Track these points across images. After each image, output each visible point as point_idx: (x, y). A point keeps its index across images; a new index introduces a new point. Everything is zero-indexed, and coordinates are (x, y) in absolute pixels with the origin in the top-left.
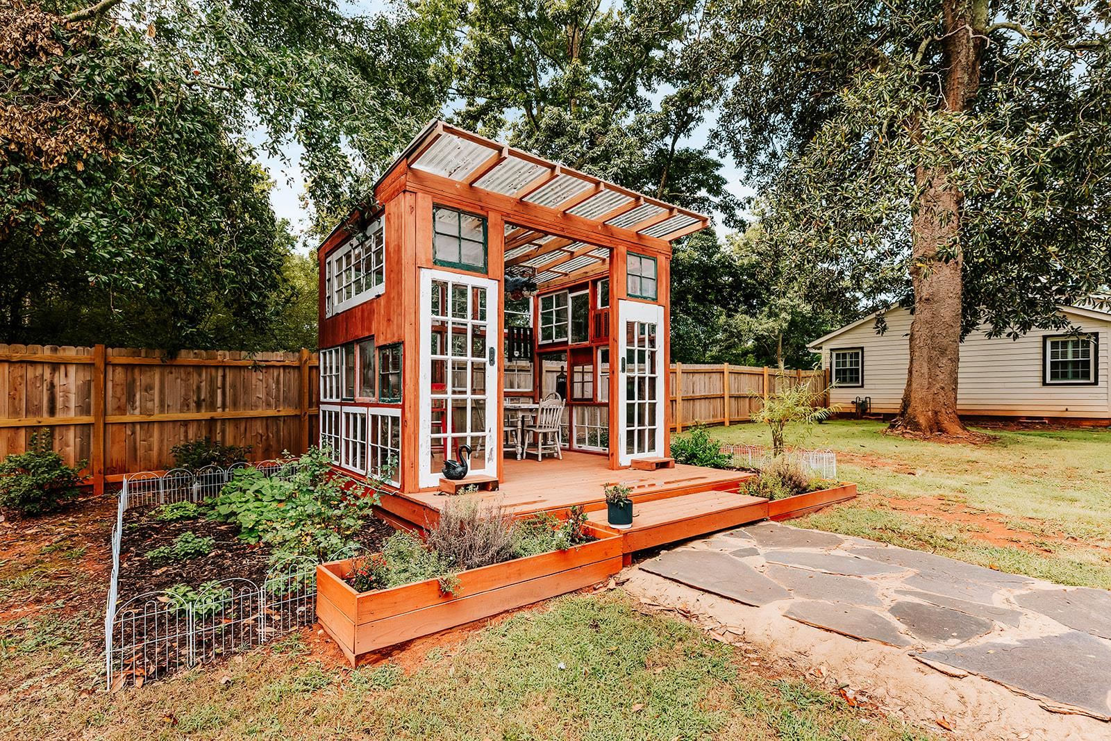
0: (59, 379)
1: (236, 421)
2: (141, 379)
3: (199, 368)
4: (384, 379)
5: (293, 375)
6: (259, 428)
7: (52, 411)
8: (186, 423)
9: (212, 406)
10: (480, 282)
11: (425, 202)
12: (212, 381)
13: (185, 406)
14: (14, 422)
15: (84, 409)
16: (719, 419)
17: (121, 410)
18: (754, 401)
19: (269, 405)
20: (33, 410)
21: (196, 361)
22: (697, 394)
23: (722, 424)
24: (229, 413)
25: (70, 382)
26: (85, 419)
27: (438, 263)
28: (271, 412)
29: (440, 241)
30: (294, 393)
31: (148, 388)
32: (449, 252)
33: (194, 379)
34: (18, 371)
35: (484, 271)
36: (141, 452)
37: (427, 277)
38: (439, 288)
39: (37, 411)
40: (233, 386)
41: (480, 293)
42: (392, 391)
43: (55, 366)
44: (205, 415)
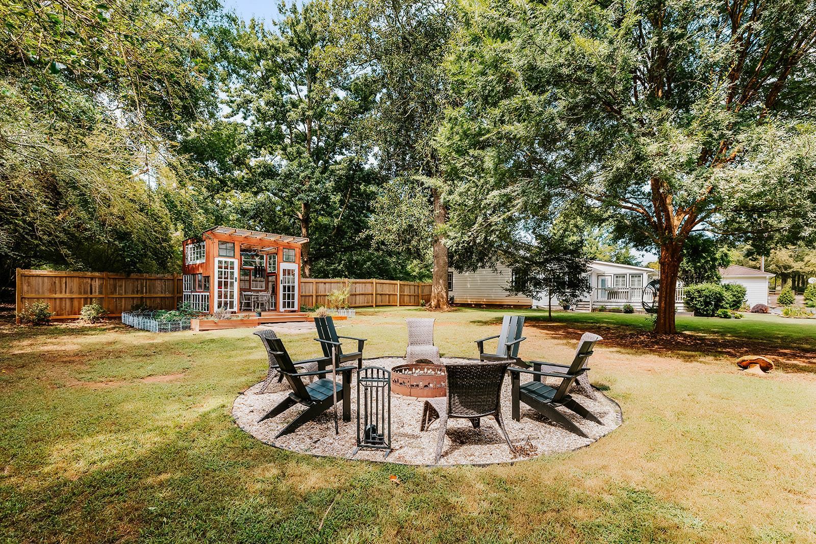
0: (93, 283)
1: (150, 298)
2: (118, 283)
3: (137, 279)
4: (205, 285)
5: (171, 282)
6: (158, 301)
7: (91, 293)
8: (133, 298)
9: (142, 293)
10: (232, 260)
11: (216, 241)
12: (142, 284)
13: (133, 292)
14: (80, 296)
15: (100, 293)
16: (370, 304)
17: (112, 293)
18: (391, 296)
19: (162, 293)
20: (85, 293)
21: (137, 277)
22: (358, 292)
23: (372, 306)
24: (148, 295)
25: (96, 284)
26: (101, 296)
27: (220, 256)
28: (162, 296)
29: (220, 251)
30: (171, 289)
31: (121, 286)
32: (223, 253)
33: (136, 283)
34: (81, 280)
35: (234, 257)
36: (118, 307)
37: (217, 260)
38: (220, 262)
39: (87, 293)
40: (149, 286)
41: (232, 263)
42: (207, 288)
43: (92, 279)
44: (139, 295)
